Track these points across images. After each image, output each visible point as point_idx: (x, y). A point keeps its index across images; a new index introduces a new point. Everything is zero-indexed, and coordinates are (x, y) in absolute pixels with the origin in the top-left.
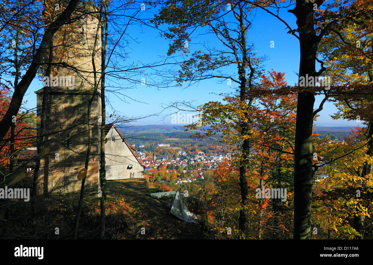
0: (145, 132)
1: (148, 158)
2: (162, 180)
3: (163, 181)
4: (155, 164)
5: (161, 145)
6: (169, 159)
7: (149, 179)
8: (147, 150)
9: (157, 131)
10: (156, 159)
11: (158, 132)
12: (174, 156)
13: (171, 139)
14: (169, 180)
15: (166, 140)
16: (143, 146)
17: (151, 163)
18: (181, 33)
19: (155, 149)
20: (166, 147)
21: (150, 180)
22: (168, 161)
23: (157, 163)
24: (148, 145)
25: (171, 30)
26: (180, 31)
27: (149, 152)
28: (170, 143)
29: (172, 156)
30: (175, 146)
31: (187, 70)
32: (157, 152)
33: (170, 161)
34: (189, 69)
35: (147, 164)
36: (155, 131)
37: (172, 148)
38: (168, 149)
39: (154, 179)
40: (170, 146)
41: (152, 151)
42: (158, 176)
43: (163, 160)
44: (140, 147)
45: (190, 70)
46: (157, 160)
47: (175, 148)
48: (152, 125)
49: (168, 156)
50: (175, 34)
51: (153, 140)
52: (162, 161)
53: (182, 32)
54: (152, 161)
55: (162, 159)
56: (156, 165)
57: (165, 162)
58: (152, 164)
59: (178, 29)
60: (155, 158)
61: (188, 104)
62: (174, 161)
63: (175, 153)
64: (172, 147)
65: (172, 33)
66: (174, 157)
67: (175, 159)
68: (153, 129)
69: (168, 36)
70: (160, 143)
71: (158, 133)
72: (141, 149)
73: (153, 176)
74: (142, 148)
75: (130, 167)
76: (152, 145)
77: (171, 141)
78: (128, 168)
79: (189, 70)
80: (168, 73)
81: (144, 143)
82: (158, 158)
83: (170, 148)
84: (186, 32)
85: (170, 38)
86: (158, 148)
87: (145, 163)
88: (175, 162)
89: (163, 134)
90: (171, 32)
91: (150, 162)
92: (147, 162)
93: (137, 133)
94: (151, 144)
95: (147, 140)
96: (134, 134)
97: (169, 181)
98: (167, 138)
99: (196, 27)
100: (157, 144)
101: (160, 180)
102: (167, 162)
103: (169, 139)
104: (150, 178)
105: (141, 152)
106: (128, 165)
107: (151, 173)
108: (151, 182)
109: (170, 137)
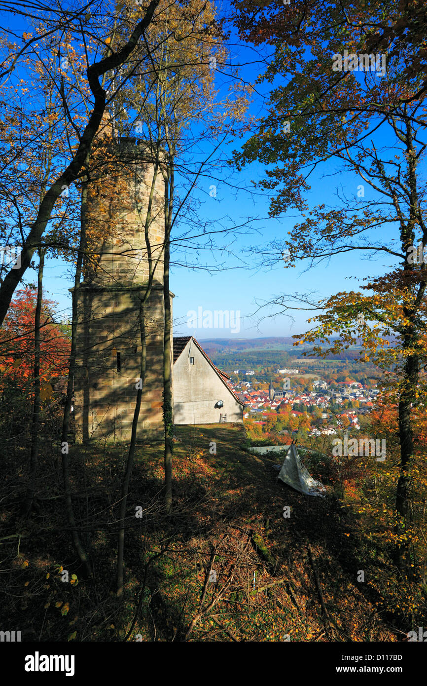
0: (256, 349)
1: (261, 393)
2: (285, 429)
3: (286, 432)
4: (272, 403)
5: (282, 372)
6: (297, 394)
7: (261, 427)
8: (258, 379)
9: (277, 347)
10: (275, 394)
11: (279, 350)
12: (306, 389)
13: (301, 361)
14: (297, 430)
15: (293, 362)
16: (252, 373)
17: (266, 400)
18: (290, 177)
19: (272, 379)
20: (292, 374)
21: (263, 429)
22: (295, 398)
23: (276, 402)
24: (261, 372)
25: (270, 174)
26: (286, 174)
27: (262, 383)
28: (300, 367)
29: (303, 389)
30: (307, 372)
31: (302, 240)
32: (276, 382)
33: (299, 398)
34: (304, 237)
35: (259, 402)
36: (273, 347)
37: (303, 376)
38: (295, 378)
39: (271, 426)
40: (299, 372)
41: (268, 380)
42: (277, 423)
43: (287, 395)
44: (247, 374)
45: (307, 239)
46: (276, 397)
47: (307, 376)
48: (268, 338)
49: (295, 389)
50: (278, 181)
51: (270, 362)
52: (284, 397)
53: (292, 176)
54: (268, 398)
55: (284, 394)
56: (274, 404)
57: (289, 400)
58: (267, 403)
59: (284, 170)
60: (273, 392)
61: (304, 299)
62: (306, 397)
63: (308, 384)
64: (303, 374)
65: (274, 179)
66: (307, 391)
67: (307, 395)
68: (270, 345)
69: (266, 185)
70: (282, 368)
71: (277, 351)
72: (249, 378)
73: (268, 422)
74: (251, 376)
75: (219, 404)
76: (268, 371)
77: (300, 365)
78: (217, 406)
79: (304, 239)
80: (270, 247)
81: (255, 367)
82: (278, 393)
83: (299, 376)
84: (298, 174)
85: (269, 188)
86: (277, 376)
87: (255, 400)
88: (308, 400)
89: (286, 353)
90: (271, 178)
91: (263, 400)
92: (259, 399)
93: (242, 351)
94: (266, 369)
95: (259, 362)
96: (236, 353)
97: (297, 432)
98: (293, 359)
99: (316, 164)
100: (276, 370)
101: (281, 429)
102: (293, 400)
103: (297, 361)
104: (264, 425)
105: (248, 383)
106: (216, 402)
107: (266, 417)
108: (265, 432)
109: (299, 358)
